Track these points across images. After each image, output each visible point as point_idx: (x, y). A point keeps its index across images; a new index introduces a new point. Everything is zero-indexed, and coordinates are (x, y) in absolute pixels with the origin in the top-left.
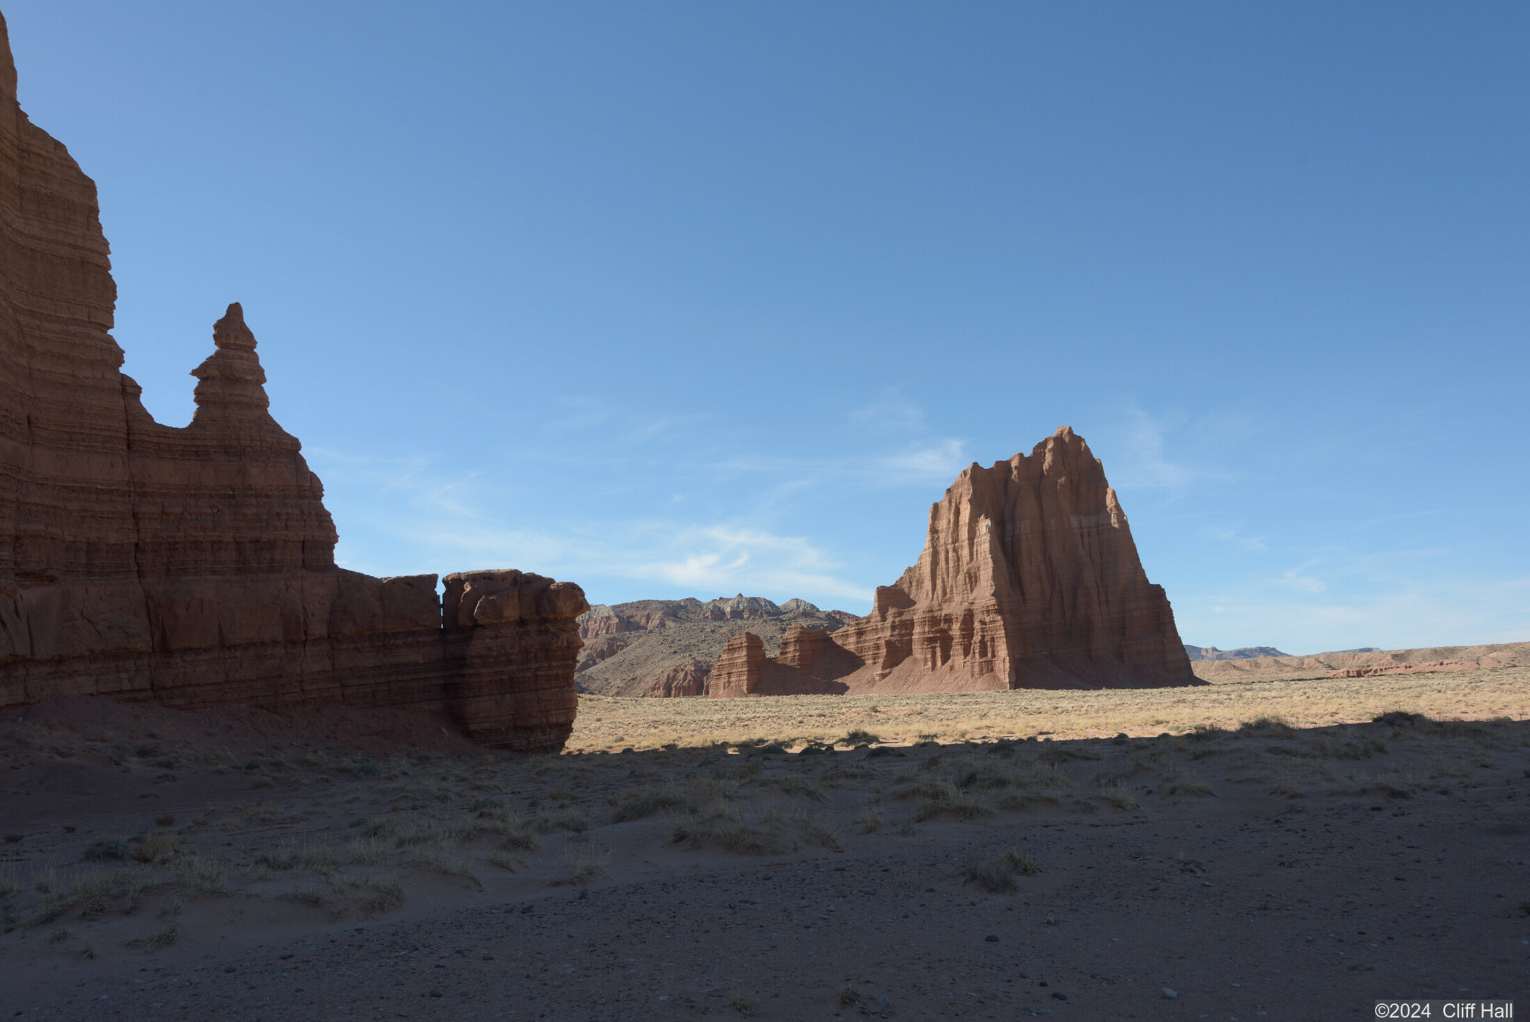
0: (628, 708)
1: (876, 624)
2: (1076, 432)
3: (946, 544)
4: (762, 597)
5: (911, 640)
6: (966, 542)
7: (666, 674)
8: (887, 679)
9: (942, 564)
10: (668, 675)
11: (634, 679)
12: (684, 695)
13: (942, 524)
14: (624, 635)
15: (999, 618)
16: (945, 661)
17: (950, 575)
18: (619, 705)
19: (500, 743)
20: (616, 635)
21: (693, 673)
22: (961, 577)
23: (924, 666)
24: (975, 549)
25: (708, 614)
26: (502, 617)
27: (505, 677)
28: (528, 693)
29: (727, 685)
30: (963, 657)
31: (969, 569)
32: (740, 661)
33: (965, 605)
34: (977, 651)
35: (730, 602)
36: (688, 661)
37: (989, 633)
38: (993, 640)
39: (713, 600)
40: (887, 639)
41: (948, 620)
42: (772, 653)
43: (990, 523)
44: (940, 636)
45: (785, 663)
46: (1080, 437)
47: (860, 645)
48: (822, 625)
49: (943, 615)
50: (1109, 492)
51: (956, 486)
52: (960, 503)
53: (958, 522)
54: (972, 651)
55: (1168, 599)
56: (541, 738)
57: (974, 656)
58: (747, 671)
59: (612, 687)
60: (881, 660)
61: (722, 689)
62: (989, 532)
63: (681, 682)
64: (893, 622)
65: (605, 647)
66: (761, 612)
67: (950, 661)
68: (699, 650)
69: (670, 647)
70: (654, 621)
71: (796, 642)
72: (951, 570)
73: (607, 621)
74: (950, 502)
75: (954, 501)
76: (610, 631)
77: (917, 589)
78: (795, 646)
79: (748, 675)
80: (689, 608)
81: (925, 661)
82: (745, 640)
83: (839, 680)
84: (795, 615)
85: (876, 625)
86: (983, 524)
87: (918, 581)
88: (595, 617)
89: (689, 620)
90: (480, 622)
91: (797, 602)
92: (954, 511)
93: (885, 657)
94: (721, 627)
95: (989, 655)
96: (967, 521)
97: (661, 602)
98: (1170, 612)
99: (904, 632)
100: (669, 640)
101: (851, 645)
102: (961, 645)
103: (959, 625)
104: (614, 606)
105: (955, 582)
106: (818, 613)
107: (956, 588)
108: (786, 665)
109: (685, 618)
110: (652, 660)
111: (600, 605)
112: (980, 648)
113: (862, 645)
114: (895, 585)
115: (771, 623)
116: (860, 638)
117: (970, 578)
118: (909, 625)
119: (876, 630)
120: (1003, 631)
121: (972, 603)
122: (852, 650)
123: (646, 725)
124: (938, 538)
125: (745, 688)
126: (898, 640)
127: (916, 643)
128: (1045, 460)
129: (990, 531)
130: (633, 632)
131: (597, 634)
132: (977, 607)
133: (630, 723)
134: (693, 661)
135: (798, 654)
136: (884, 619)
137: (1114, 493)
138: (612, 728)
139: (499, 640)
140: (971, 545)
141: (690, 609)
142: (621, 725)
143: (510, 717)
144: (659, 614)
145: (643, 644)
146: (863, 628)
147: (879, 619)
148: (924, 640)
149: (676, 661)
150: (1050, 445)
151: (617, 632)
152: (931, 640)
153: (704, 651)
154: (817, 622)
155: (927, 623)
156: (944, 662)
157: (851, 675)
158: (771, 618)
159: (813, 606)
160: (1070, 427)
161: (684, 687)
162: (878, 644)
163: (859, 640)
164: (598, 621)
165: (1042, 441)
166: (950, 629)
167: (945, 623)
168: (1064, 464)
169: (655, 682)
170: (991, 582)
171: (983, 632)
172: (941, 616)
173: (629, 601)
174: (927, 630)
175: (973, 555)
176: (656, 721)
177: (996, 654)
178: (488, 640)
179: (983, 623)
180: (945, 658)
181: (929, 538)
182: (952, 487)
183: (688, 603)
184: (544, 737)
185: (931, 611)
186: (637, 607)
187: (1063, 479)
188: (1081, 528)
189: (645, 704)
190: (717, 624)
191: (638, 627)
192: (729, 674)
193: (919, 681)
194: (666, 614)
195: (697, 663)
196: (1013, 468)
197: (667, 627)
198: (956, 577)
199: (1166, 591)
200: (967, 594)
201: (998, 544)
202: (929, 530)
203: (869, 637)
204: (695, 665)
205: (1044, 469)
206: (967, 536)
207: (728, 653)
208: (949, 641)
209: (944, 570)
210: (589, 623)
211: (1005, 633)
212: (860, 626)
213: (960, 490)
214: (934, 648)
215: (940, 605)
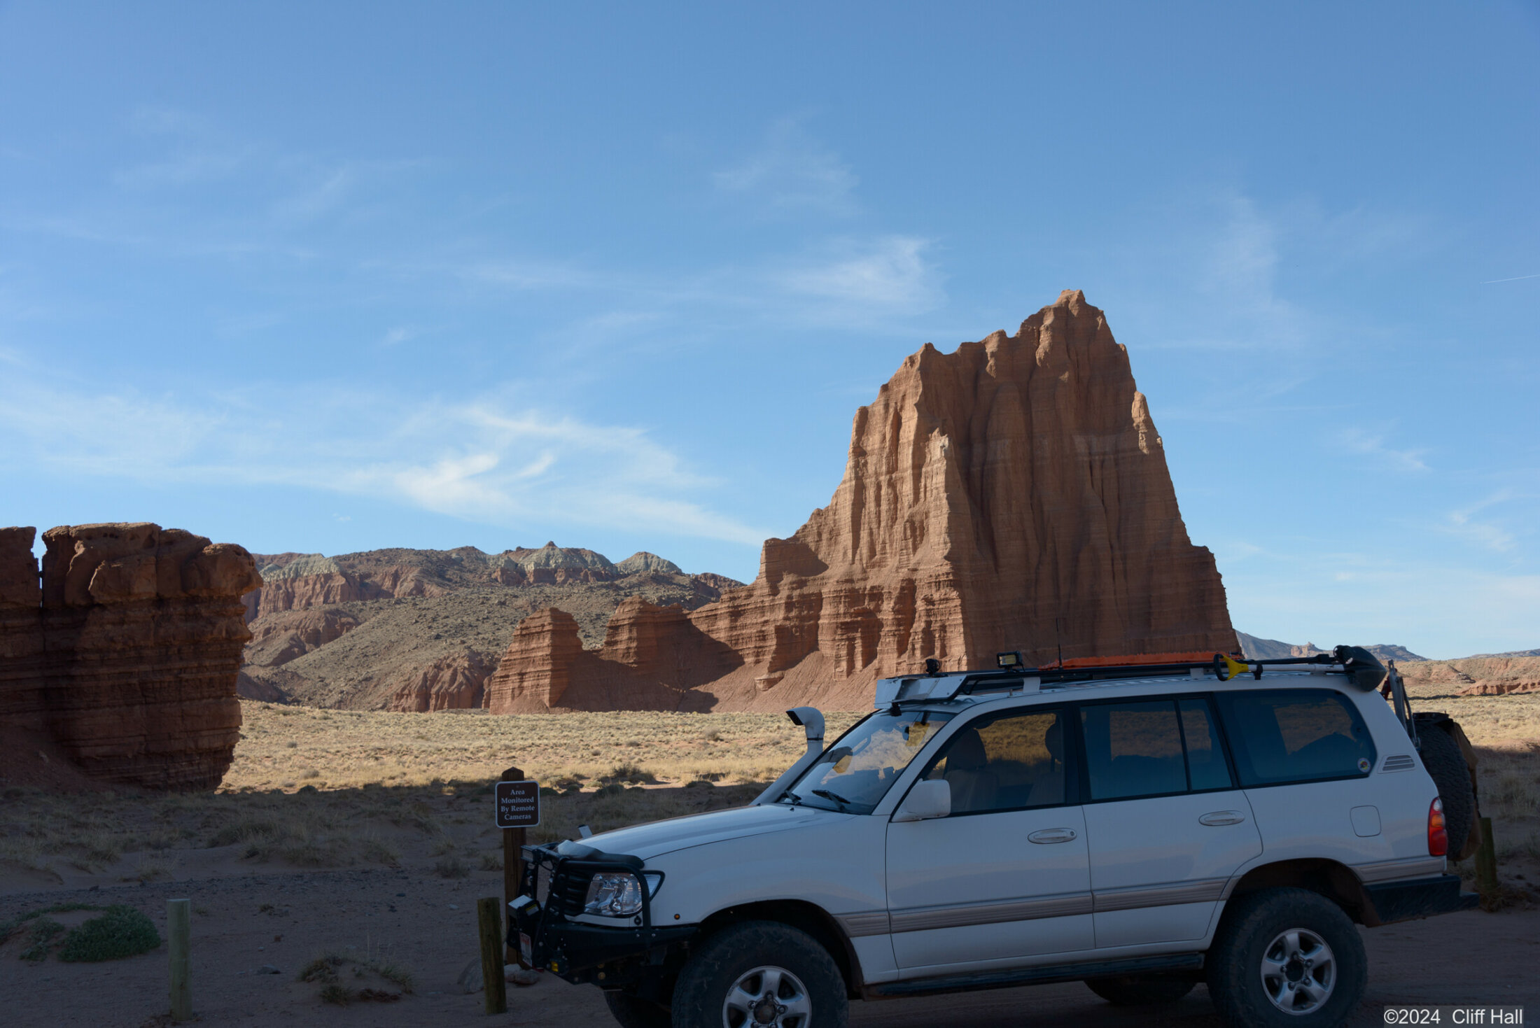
0: (343, 727)
1: (762, 599)
2: (1090, 301)
3: (877, 474)
4: (587, 549)
5: (817, 626)
6: (910, 472)
7: (421, 673)
8: (776, 688)
9: (871, 505)
10: (425, 674)
11: (368, 679)
12: (450, 706)
13: (873, 442)
14: (353, 606)
15: (954, 594)
16: (868, 660)
17: (883, 524)
18: (329, 722)
19: (126, 775)
20: (340, 606)
21: (466, 672)
22: (899, 528)
23: (836, 668)
24: (923, 484)
25: (497, 574)
26: (130, 594)
27: (135, 681)
28: (168, 704)
29: (517, 692)
30: (896, 655)
31: (911, 516)
32: (540, 654)
33: (904, 573)
34: (918, 646)
35: (534, 557)
36: (459, 651)
37: (939, 619)
38: (943, 628)
39: (507, 552)
40: (778, 624)
41: (876, 595)
42: (593, 642)
43: (947, 443)
44: (862, 621)
45: (614, 659)
46: (1095, 309)
47: (735, 633)
48: (683, 597)
49: (868, 587)
50: (1137, 398)
51: (897, 380)
52: (902, 408)
53: (898, 440)
54: (910, 647)
55: (1219, 570)
56: (187, 769)
57: (913, 654)
58: (551, 670)
59: (330, 691)
60: (768, 658)
61: (509, 700)
62: (946, 457)
63: (446, 685)
64: (790, 597)
65: (321, 626)
66: (586, 573)
67: (876, 662)
68: (479, 633)
69: (430, 627)
70: (405, 584)
71: (631, 625)
72: (884, 516)
73: (326, 582)
74: (887, 406)
75: (892, 404)
76: (331, 599)
77: (830, 546)
78: (630, 631)
79: (552, 678)
80: (465, 563)
81: (838, 660)
82: (549, 620)
83: (701, 689)
84: (641, 579)
85: (762, 602)
86: (938, 443)
87: (831, 532)
88: (305, 574)
89: (464, 583)
90: (97, 600)
91: (646, 558)
92: (893, 421)
93: (774, 653)
94: (516, 597)
95: (937, 652)
96: (912, 438)
97: (419, 553)
98: (1221, 591)
99: (806, 612)
100: (428, 617)
101: (721, 631)
102: (894, 635)
103: (892, 604)
104: (338, 557)
105: (890, 536)
106: (680, 577)
107: (891, 545)
108: (615, 662)
109: (458, 580)
110: (400, 649)
111: (315, 555)
112: (923, 642)
113: (739, 632)
114: (795, 538)
115: (599, 593)
116: (736, 620)
117: (913, 530)
118: (814, 603)
119: (762, 610)
120: (960, 616)
121: (915, 570)
122: (722, 640)
123: (364, 755)
124: (865, 464)
125: (546, 698)
126: (795, 626)
127: (824, 632)
128: (1039, 344)
129: (948, 455)
130: (369, 602)
131: (309, 604)
132: (922, 576)
133: (338, 752)
134: (467, 652)
135: (634, 645)
136: (774, 591)
137: (1144, 400)
138: (309, 758)
139: (125, 627)
140: (917, 477)
141: (467, 565)
142: (324, 754)
143: (142, 739)
144: (414, 573)
145: (385, 621)
146: (741, 606)
147: (766, 591)
148: (837, 627)
149: (439, 651)
150: (1048, 320)
151: (341, 600)
152: (847, 627)
153: (486, 636)
154: (676, 593)
155: (843, 600)
156: (866, 663)
157: (719, 680)
158: (600, 583)
159: (671, 566)
160: (1081, 293)
161: (451, 695)
162: (763, 631)
163: (734, 625)
164: (311, 582)
165: (1035, 312)
166: (878, 609)
167: (871, 600)
168: (1068, 350)
169: (402, 685)
170: (944, 537)
171: (928, 615)
172: (865, 589)
173: (365, 549)
174: (842, 610)
175: (919, 493)
176: (380, 749)
177: (947, 651)
178: (109, 627)
179: (929, 601)
180: (869, 657)
181: (851, 463)
182: (891, 381)
183: (463, 554)
184: (191, 768)
185: (850, 581)
186: (378, 560)
187: (1066, 375)
188: (1090, 454)
189: (373, 721)
190: (510, 592)
191: (378, 593)
192: (522, 675)
193: (826, 691)
194: (426, 573)
195: (473, 656)
196: (989, 355)
197: (427, 594)
198: (892, 526)
199: (1215, 556)
200: (908, 554)
201: (958, 477)
202: (851, 450)
203: (749, 619)
204: (470, 659)
205: (1037, 357)
206: (910, 462)
207: (521, 641)
208: (876, 629)
209: (873, 516)
210: (296, 584)
211: (963, 619)
212: (737, 603)
213: (902, 388)
214: (851, 640)
215: (864, 571)
